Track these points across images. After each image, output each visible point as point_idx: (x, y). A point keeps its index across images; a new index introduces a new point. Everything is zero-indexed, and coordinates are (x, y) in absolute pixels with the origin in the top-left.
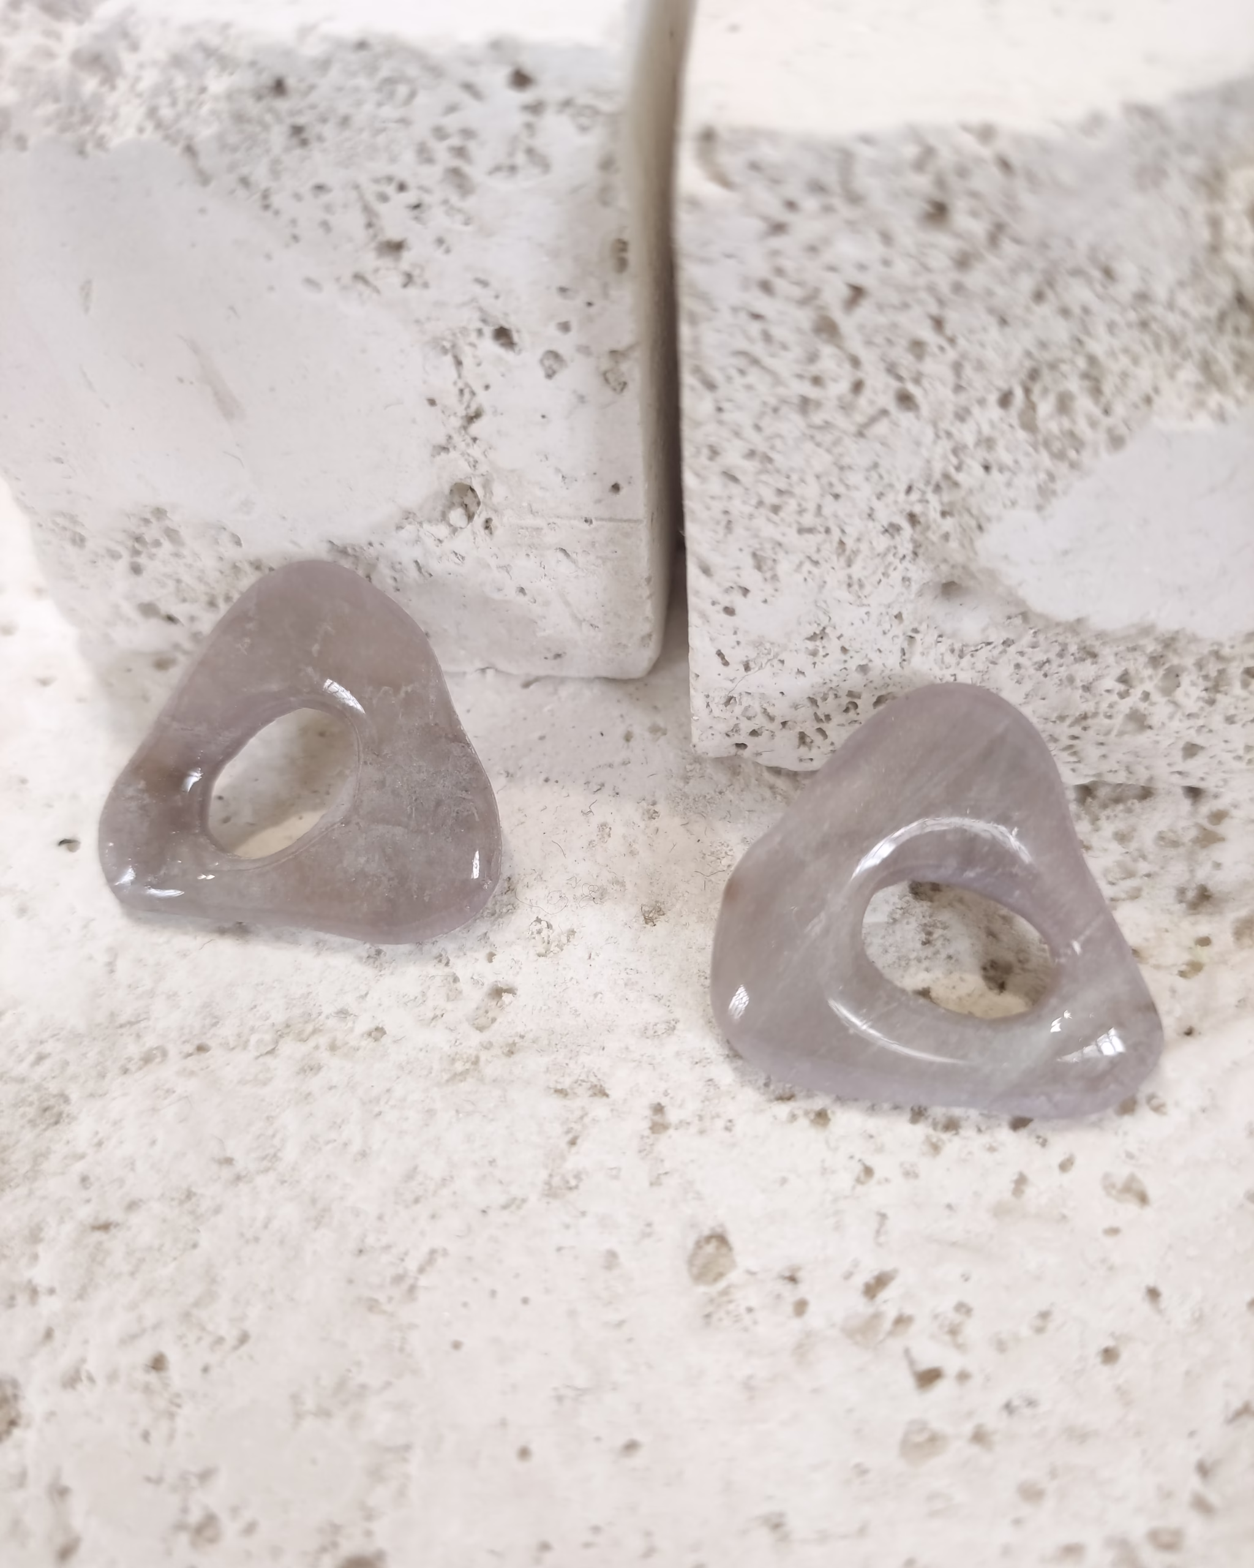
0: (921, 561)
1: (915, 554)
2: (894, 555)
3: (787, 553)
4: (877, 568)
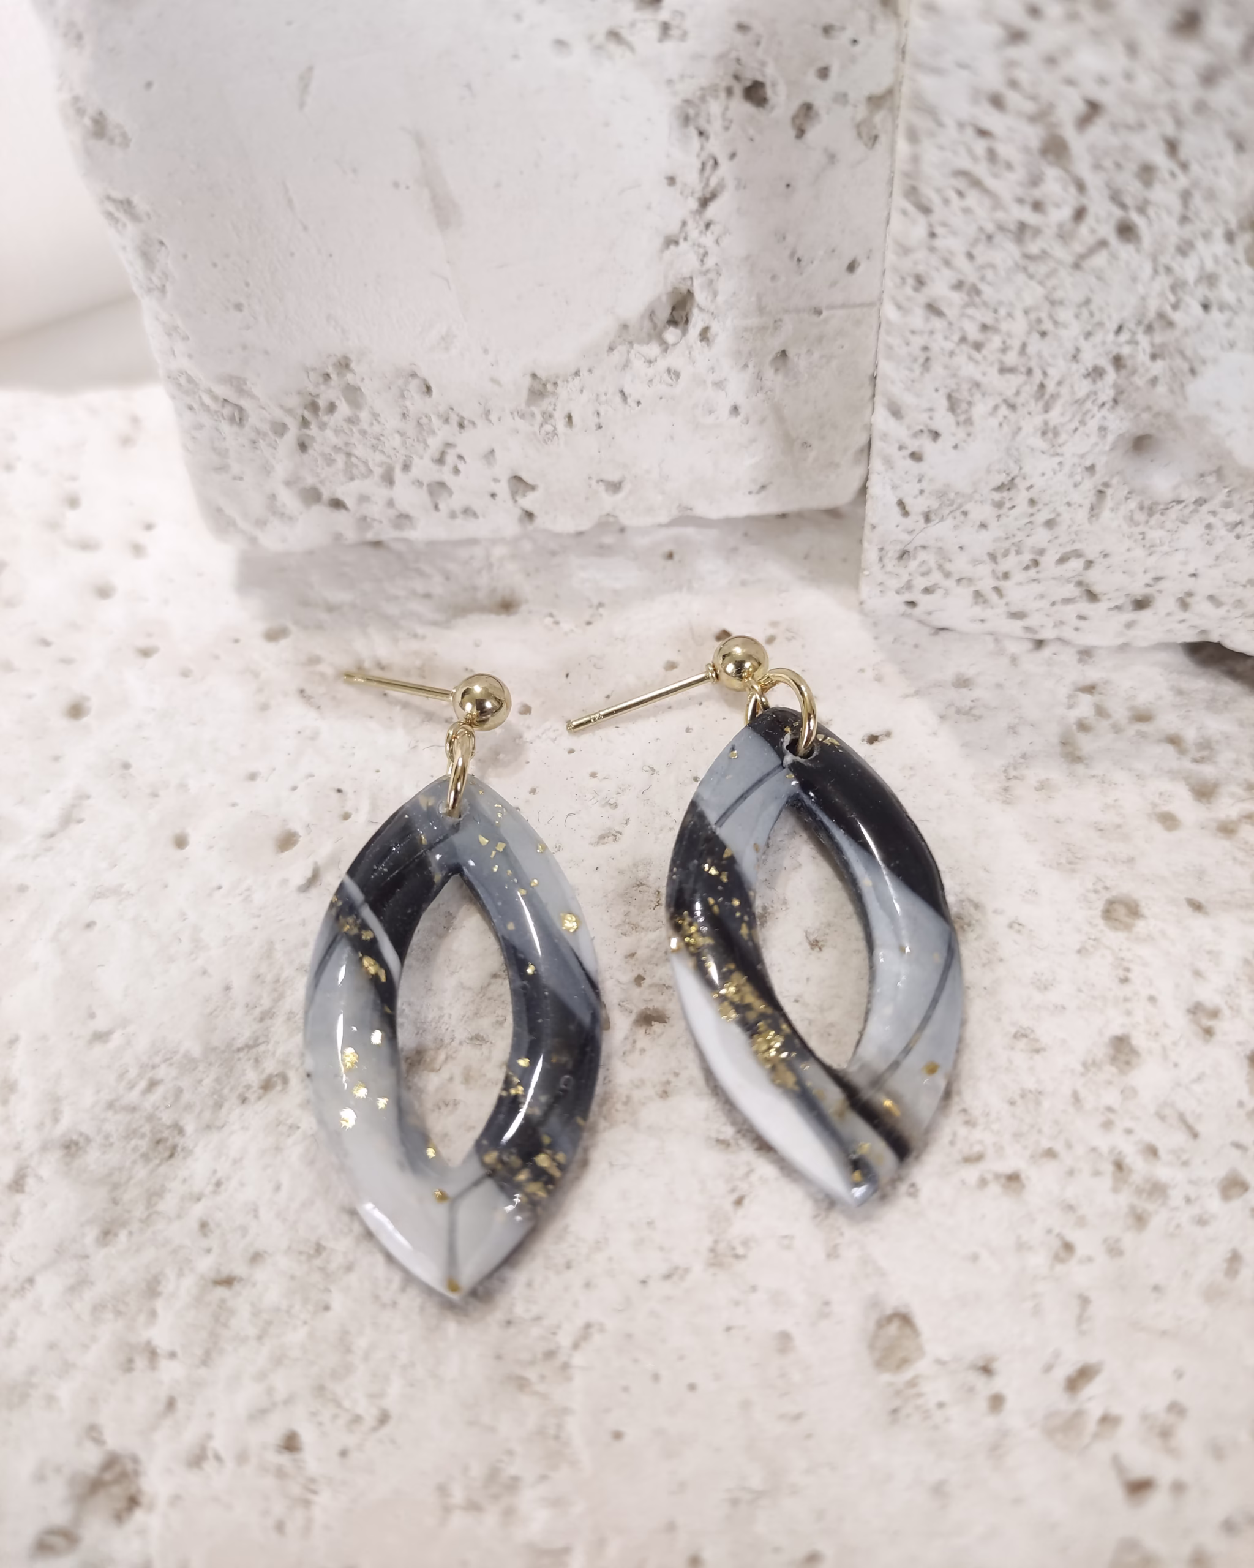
0: (1120, 410)
1: (1115, 401)
2: (1093, 402)
3: (984, 395)
4: (1074, 416)
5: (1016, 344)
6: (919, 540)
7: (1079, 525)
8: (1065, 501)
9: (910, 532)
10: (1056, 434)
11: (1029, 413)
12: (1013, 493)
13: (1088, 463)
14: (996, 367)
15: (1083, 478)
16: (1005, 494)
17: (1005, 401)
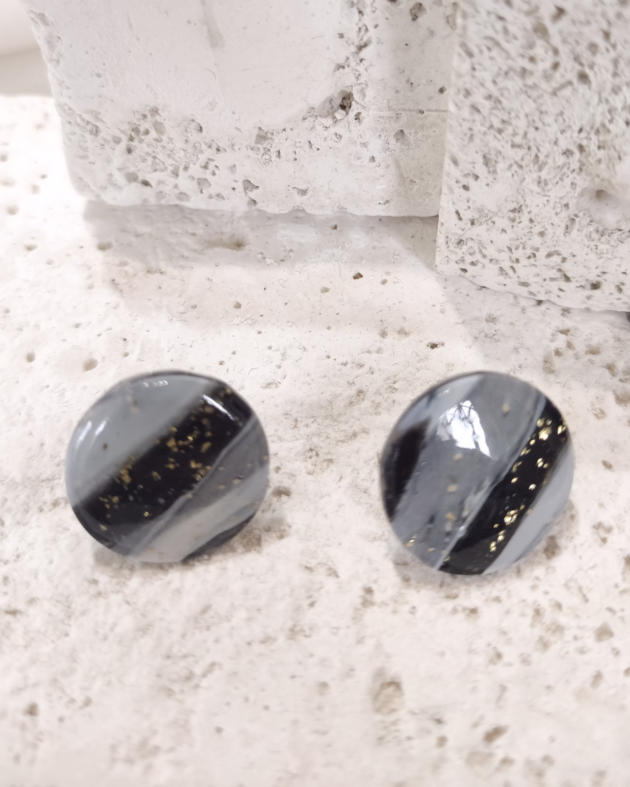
0: (583, 175)
1: (580, 169)
2: (568, 168)
3: (504, 158)
4: (557, 175)
5: (521, 132)
6: (467, 235)
7: (558, 237)
8: (550, 222)
9: (463, 230)
10: (546, 184)
11: (530, 171)
12: (520, 214)
13: (565, 203)
14: (510, 143)
15: (561, 210)
16: (516, 214)
17: (516, 162)
